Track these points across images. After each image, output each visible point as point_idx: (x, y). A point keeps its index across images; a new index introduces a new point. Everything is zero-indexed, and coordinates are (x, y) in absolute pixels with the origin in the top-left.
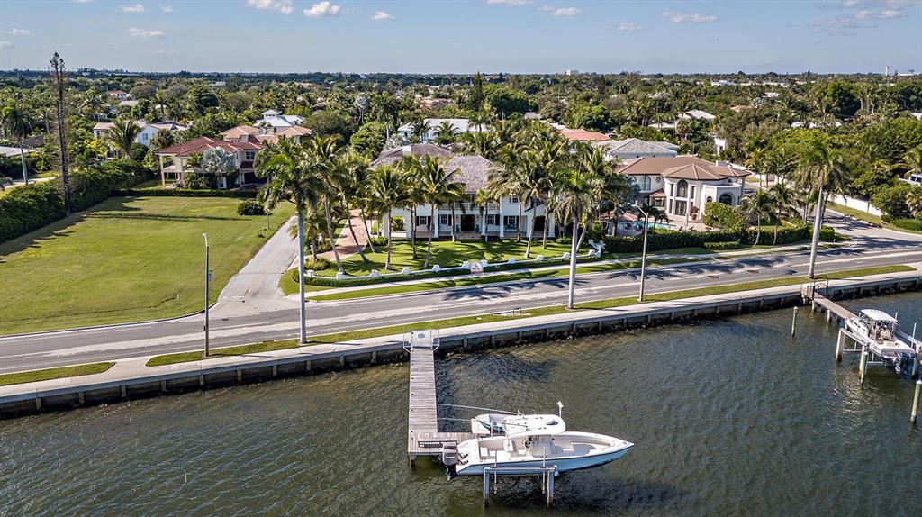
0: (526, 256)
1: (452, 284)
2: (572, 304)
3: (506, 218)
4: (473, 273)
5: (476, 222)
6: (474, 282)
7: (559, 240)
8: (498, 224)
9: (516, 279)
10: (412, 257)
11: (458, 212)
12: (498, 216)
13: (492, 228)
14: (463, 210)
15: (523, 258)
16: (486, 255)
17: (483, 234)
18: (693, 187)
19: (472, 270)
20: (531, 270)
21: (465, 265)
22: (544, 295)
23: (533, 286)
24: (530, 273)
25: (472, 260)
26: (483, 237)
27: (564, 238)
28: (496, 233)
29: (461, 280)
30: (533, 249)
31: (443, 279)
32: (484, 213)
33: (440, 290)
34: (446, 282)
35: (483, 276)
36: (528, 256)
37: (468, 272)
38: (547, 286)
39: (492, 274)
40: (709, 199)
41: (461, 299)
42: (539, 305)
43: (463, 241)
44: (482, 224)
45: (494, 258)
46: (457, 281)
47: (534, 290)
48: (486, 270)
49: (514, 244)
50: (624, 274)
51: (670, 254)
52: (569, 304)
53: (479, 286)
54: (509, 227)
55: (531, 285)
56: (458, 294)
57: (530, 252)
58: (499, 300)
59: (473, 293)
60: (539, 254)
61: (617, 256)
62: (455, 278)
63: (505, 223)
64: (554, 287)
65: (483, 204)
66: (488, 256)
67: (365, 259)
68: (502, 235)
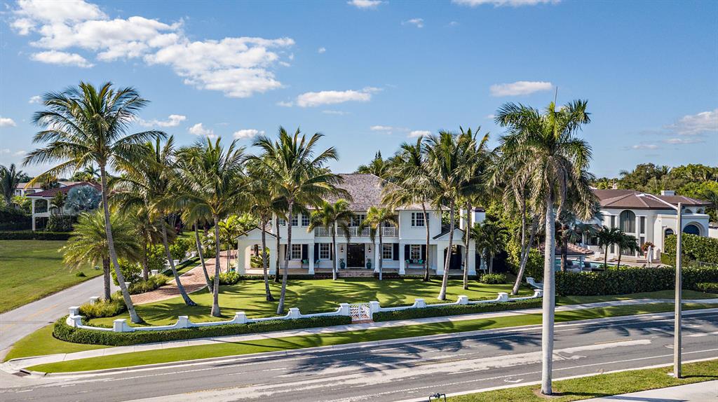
0: (439, 297)
1: (317, 341)
2: (549, 384)
3: (407, 247)
4: (357, 323)
5: (368, 255)
6: (355, 338)
7: (484, 278)
8: (396, 258)
9: (427, 332)
10: (264, 299)
11: (341, 240)
12: (396, 246)
13: (389, 264)
14: (348, 236)
15: (436, 300)
16: (378, 296)
17: (377, 270)
18: (643, 218)
19: (354, 319)
20: (452, 319)
21: (343, 309)
22: (484, 364)
23: (459, 346)
24: (450, 324)
25: (358, 304)
26: (377, 275)
27: (490, 276)
28: (395, 270)
29: (334, 335)
30: (449, 289)
31: (303, 333)
32: (377, 241)
33: (290, 352)
34: (306, 339)
35: (373, 327)
36: (444, 299)
37: (347, 320)
38: (484, 346)
39: (387, 325)
40: (668, 232)
41: (328, 371)
42: (480, 385)
43: (347, 279)
44: (374, 256)
45: (392, 301)
46: (327, 336)
47: (461, 353)
48: (378, 317)
49: (420, 283)
50: (605, 326)
51: (653, 298)
52: (543, 382)
53: (363, 345)
54: (411, 262)
55: (456, 345)
56: (322, 361)
57: (445, 293)
58: (401, 373)
59: (349, 358)
60: (460, 296)
61: (576, 301)
62: (325, 331)
63: (407, 257)
64: (495, 348)
65: (376, 226)
66: (383, 298)
67: (188, 301)
68: (402, 272)
